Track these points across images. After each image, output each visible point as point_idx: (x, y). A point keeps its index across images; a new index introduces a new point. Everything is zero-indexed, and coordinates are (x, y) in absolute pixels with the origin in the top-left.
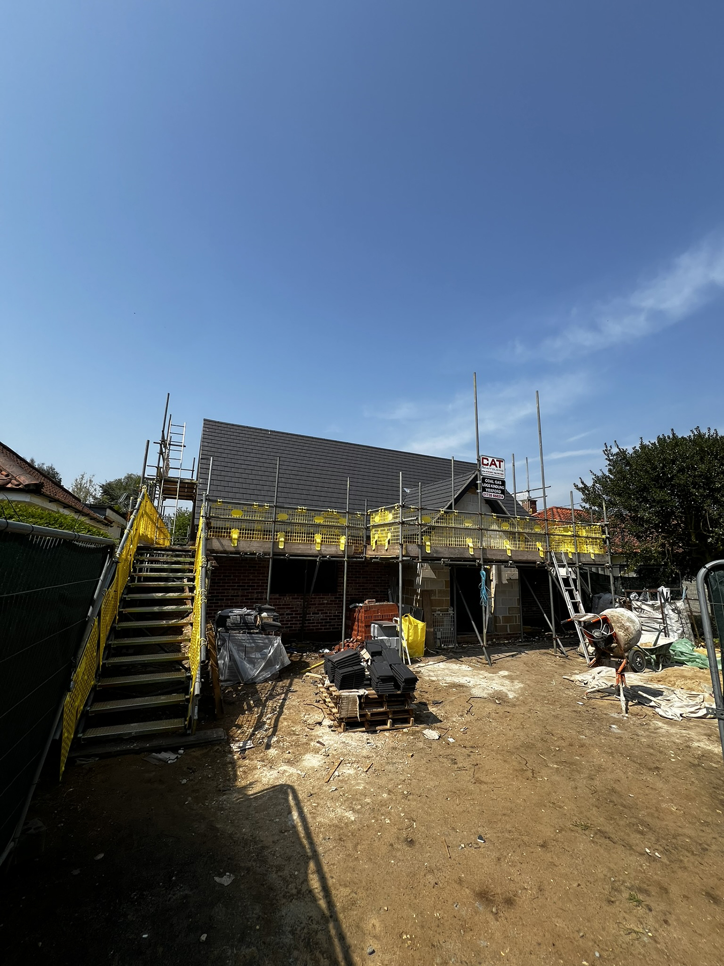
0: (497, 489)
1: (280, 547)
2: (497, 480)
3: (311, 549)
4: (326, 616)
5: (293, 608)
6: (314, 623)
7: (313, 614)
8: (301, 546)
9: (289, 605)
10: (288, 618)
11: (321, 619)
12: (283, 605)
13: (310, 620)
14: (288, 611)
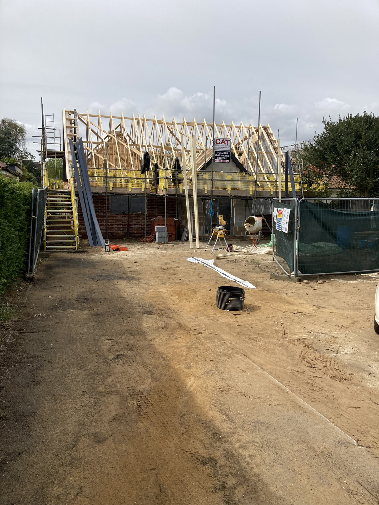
0: (224, 157)
1: (110, 190)
2: (225, 152)
3: (126, 191)
4: (141, 226)
5: (123, 221)
6: (135, 229)
7: (134, 224)
8: (121, 189)
9: (121, 219)
10: (121, 226)
11: (139, 227)
12: (118, 219)
13: (133, 227)
14: (121, 223)
